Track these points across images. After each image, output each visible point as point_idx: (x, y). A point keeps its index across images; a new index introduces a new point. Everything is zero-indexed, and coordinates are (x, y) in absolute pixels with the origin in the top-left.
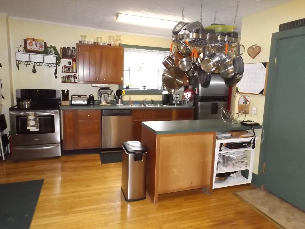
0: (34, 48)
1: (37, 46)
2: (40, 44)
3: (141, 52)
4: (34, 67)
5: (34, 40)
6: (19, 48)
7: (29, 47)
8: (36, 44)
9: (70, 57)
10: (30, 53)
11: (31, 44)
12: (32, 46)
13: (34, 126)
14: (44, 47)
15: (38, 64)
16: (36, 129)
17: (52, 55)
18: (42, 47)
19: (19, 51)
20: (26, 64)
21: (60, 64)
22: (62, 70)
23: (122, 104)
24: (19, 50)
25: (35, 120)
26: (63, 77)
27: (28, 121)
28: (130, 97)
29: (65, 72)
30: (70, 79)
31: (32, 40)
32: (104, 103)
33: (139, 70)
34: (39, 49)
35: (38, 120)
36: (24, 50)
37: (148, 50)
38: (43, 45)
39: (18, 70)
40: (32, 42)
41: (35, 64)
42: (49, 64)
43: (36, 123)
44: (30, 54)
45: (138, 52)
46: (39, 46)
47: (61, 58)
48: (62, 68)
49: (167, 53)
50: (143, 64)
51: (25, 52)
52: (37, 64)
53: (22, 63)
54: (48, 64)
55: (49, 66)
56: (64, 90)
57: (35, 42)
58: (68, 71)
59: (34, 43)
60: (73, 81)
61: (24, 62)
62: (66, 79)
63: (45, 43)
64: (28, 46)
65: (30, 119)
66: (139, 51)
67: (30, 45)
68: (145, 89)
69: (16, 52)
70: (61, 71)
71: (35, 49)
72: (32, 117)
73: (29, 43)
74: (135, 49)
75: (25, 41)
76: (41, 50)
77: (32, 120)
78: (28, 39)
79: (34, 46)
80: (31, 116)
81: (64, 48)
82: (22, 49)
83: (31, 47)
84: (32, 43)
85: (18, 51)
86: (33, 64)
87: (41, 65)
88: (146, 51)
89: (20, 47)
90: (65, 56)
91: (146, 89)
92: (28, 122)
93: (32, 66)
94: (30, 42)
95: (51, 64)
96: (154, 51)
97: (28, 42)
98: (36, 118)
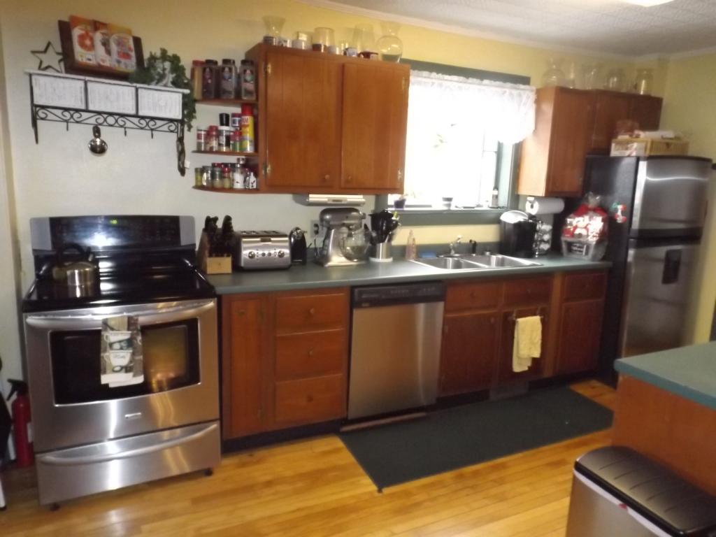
0: (98, 56)
1: (108, 52)
2: (119, 44)
3: (449, 83)
4: (97, 131)
5: (97, 25)
6: (42, 56)
7: (81, 55)
8: (105, 44)
9: (232, 97)
10: (87, 78)
11: (88, 42)
12: (92, 48)
13: (127, 369)
14: (133, 54)
15: (111, 120)
16: (134, 376)
17: (165, 86)
18: (127, 56)
19: (44, 65)
20: (67, 121)
21: (194, 123)
22: (199, 145)
23: (390, 260)
24: (41, 63)
25: (130, 343)
26: (201, 171)
27: (105, 351)
28: (411, 234)
29: (211, 151)
30: (229, 178)
31: (89, 28)
32: (337, 259)
33: (436, 146)
34: (119, 62)
35: (140, 344)
36: (62, 64)
37: (471, 80)
38: (130, 49)
39: (37, 141)
40: (91, 34)
41: (101, 120)
42: (152, 123)
43: (133, 354)
44: (86, 83)
45: (441, 85)
46: (119, 53)
47: (195, 101)
48: (199, 136)
49: (522, 92)
50: (452, 125)
51: (67, 72)
52: (105, 120)
53: (50, 116)
54: (150, 122)
55: (152, 130)
56: (216, 219)
57: (103, 34)
58: (224, 149)
59: (98, 37)
60: (239, 185)
61: (59, 112)
62: (213, 176)
63: (137, 41)
64: (78, 49)
65: (111, 345)
66: (445, 83)
67: (83, 45)
68: (449, 205)
69: (32, 71)
70: (195, 149)
71: (103, 61)
72: (115, 334)
73: (82, 38)
74: (434, 74)
75: (65, 29)
76: (126, 67)
77: (117, 346)
78: (75, 21)
79: (100, 50)
80: (112, 329)
81: (209, 62)
82: (53, 58)
83: (89, 55)
84: (92, 39)
85: (40, 68)
86: (93, 121)
87: (121, 126)
88: (465, 83)
89: (45, 51)
90: (214, 93)
91: (453, 208)
92: (102, 354)
93: (90, 128)
94: (83, 32)
95: (159, 123)
96: (486, 82)
97: (77, 32)
98: (132, 334)
